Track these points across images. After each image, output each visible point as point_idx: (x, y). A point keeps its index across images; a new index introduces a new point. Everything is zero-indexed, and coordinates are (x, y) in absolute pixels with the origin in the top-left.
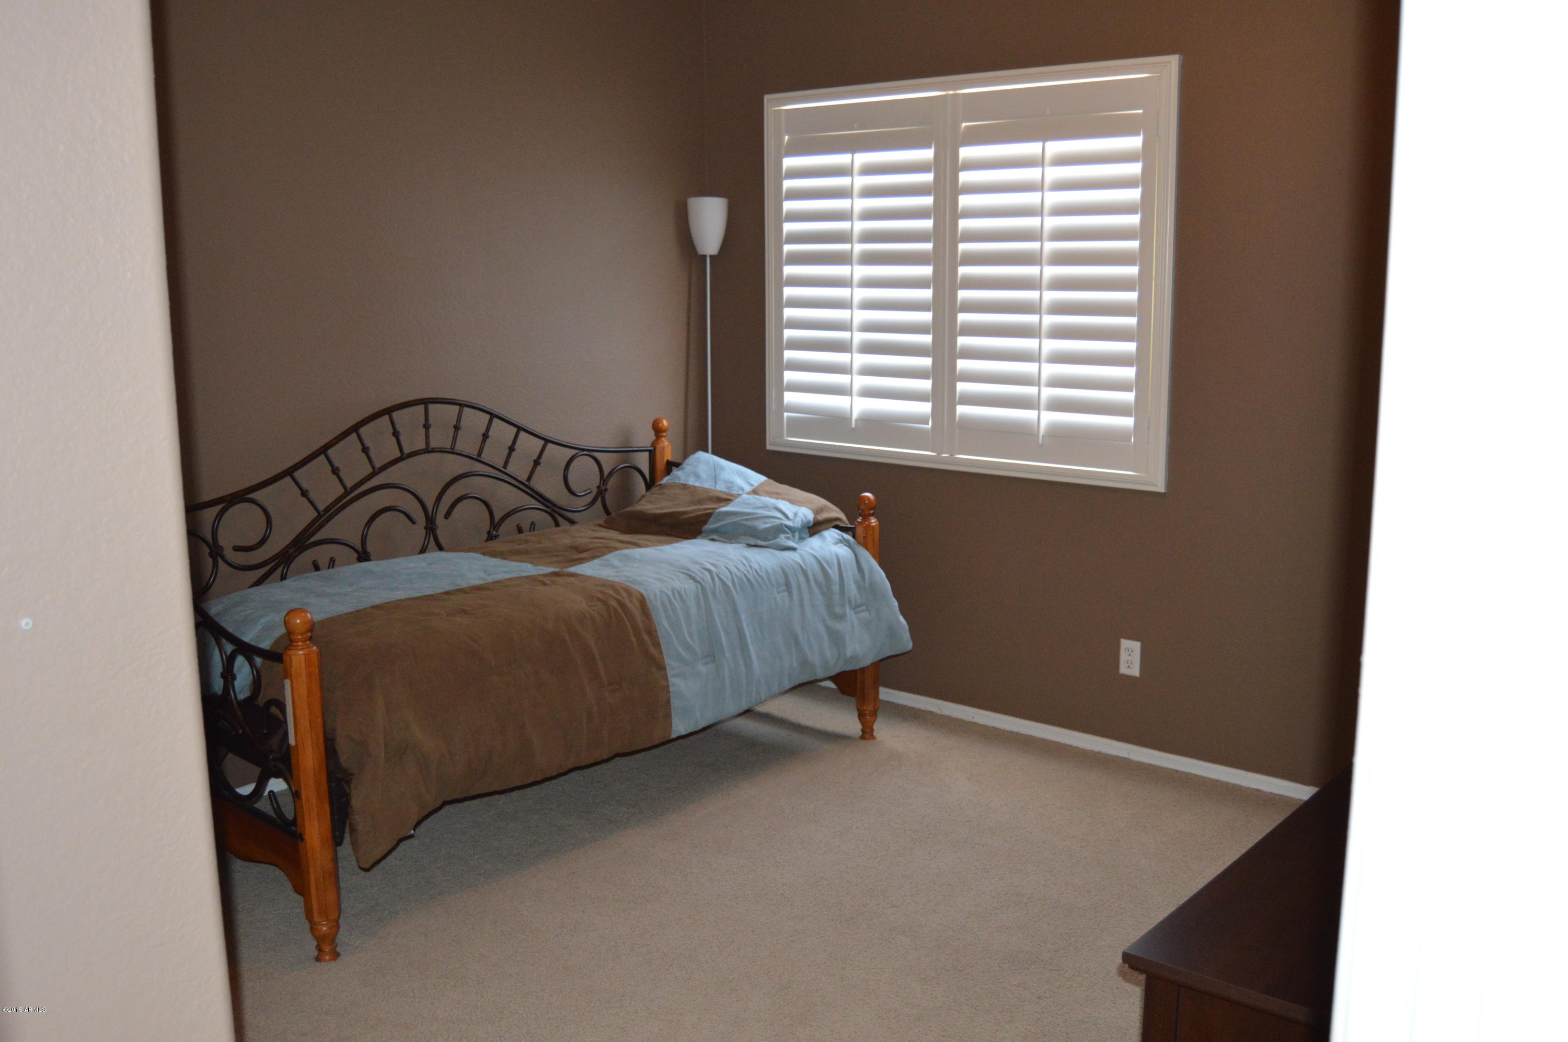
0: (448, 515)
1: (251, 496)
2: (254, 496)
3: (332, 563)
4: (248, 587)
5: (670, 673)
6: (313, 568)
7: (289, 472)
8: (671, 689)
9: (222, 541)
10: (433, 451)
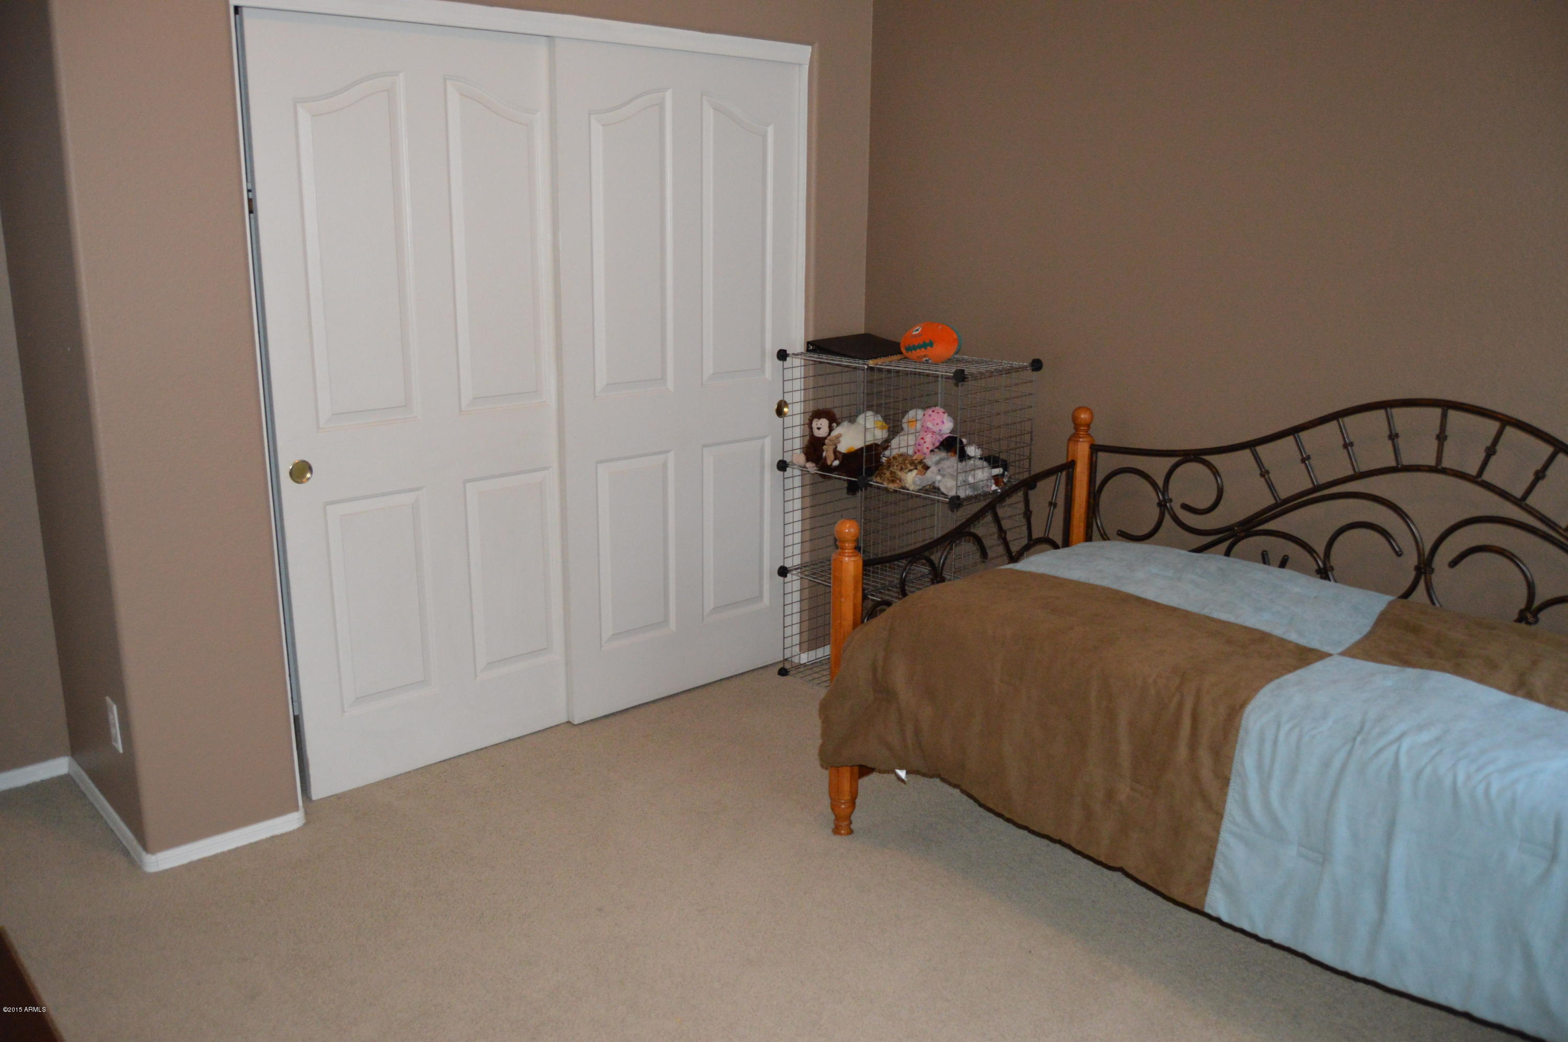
0: (1454, 563)
1: (1207, 458)
2: (1211, 458)
3: (1283, 563)
4: (1190, 549)
5: (1226, 824)
6: (1260, 558)
7: (1251, 445)
8: (1220, 847)
9: (1173, 492)
10: (1444, 471)
